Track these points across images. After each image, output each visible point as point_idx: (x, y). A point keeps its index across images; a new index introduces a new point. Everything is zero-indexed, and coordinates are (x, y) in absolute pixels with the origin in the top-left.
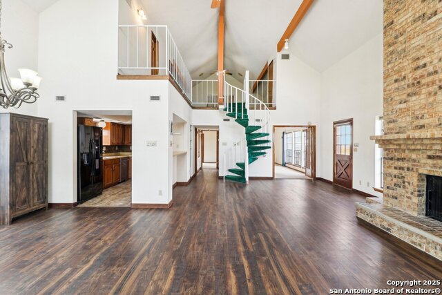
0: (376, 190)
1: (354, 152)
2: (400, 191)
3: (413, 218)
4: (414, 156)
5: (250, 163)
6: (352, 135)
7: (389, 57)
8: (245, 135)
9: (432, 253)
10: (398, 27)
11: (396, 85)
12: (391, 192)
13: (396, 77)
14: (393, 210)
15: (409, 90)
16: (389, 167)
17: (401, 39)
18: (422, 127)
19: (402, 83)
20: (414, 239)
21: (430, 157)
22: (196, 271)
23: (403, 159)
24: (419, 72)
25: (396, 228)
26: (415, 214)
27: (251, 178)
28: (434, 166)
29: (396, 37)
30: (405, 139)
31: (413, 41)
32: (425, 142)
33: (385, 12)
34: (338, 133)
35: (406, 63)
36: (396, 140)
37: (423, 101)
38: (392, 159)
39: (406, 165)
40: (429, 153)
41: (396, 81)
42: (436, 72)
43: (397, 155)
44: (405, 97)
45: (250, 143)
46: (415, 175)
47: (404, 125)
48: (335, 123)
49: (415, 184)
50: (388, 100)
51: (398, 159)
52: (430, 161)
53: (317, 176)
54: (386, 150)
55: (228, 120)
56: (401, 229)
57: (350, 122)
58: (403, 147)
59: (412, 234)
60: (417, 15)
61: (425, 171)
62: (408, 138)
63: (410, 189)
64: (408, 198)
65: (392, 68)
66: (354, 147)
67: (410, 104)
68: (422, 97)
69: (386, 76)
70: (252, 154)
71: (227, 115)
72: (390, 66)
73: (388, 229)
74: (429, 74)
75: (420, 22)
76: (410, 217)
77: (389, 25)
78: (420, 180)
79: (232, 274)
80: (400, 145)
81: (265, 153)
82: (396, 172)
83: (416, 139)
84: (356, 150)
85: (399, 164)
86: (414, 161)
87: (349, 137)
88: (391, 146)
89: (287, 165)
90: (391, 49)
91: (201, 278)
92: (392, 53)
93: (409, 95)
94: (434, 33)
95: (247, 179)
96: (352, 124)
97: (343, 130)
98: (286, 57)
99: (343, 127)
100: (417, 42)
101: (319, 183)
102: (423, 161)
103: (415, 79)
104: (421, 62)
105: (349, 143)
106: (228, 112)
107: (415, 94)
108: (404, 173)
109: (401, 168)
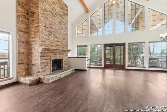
2: (47, 67)
4: (50, 55)
11: (45, 28)
12: (43, 70)
15: (49, 33)
16: (42, 60)
18: (52, 46)
23: (47, 56)
24: (51, 29)
37: (52, 39)
38: (43, 56)
40: (54, 53)
46: (51, 60)
47: (47, 44)
51: (46, 56)
52: (54, 56)
61: (53, 59)
63: (49, 65)
67: (49, 38)
68: (52, 37)
74: (54, 32)
82: (45, 61)
86: (50, 56)
88: (47, 51)
104: (52, 27)
107: (51, 35)
108: (47, 61)
109: (47, 59)
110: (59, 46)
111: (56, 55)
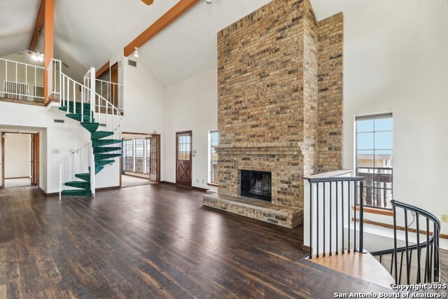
0: (208, 184)
1: (193, 158)
2: (228, 182)
3: (236, 198)
4: (235, 159)
5: (96, 172)
6: (191, 144)
7: (222, 91)
8: (91, 142)
9: (249, 216)
10: (227, 72)
11: (225, 111)
12: (222, 184)
13: (225, 106)
14: (225, 195)
15: (233, 116)
16: (221, 167)
17: (228, 81)
18: (239, 140)
19: (229, 111)
20: (240, 210)
21: (243, 159)
22: (105, 288)
23: (229, 161)
24: (238, 105)
25: (229, 206)
26: (236, 195)
27: (97, 190)
28: (246, 164)
29: (225, 79)
30: (232, 148)
31: (235, 85)
32: (243, 150)
33: (218, 58)
34: (180, 142)
35: (231, 98)
36: (226, 148)
37: (240, 124)
38: (223, 161)
39: (231, 164)
40: (243, 156)
41: (225, 108)
42: (246, 108)
43: (226, 158)
44: (230, 120)
45: (96, 150)
46: (236, 171)
47: (230, 138)
48: (177, 133)
49: (236, 176)
50: (220, 121)
51: (227, 161)
52: (244, 161)
53: (162, 180)
54: (219, 155)
55: (62, 121)
56: (233, 206)
57: (190, 133)
58: (230, 153)
59: (238, 207)
60: (237, 69)
61: (241, 168)
62: (234, 147)
63: (234, 179)
64: (233, 186)
65: (223, 99)
66: (193, 154)
67: (233, 125)
68: (240, 121)
69: (220, 104)
70: (99, 162)
71: (67, 115)
72: (221, 97)
73: (225, 208)
74: (243, 108)
75: (238, 74)
76: (234, 197)
77: (221, 69)
78: (238, 174)
79: (144, 274)
80: (228, 151)
81: (113, 161)
82: (225, 170)
83: (238, 148)
84: (194, 156)
85: (227, 164)
86: (235, 161)
87: (189, 146)
88: (223, 153)
89: (126, 173)
90: (222, 85)
91: (117, 290)
92: (223, 89)
93: (232, 119)
94: (246, 84)
95: (93, 192)
96: (191, 135)
97: (185, 139)
98: (133, 63)
99: (184, 137)
100: (237, 86)
101: (163, 185)
102: (240, 161)
103: (236, 109)
104: (240, 99)
105: (189, 150)
106: (68, 112)
107: (236, 119)
108: (230, 170)
109: (228, 167)
110: (258, 136)
111: (249, 159)
